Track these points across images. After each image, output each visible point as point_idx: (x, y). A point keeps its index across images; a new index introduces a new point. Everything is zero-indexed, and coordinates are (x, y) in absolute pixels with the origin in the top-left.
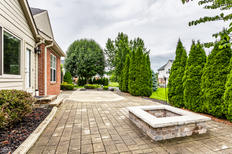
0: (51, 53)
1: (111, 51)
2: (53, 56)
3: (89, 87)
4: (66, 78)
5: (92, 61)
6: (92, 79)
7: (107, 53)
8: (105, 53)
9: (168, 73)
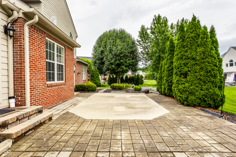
0: (46, 38)
1: (146, 41)
2: (56, 44)
3: (115, 86)
4: (93, 77)
5: (122, 55)
6: (124, 77)
7: (140, 44)
8: (138, 44)
9: (229, 65)
